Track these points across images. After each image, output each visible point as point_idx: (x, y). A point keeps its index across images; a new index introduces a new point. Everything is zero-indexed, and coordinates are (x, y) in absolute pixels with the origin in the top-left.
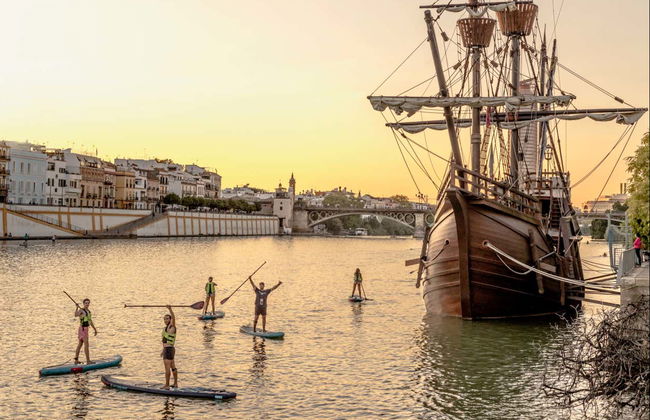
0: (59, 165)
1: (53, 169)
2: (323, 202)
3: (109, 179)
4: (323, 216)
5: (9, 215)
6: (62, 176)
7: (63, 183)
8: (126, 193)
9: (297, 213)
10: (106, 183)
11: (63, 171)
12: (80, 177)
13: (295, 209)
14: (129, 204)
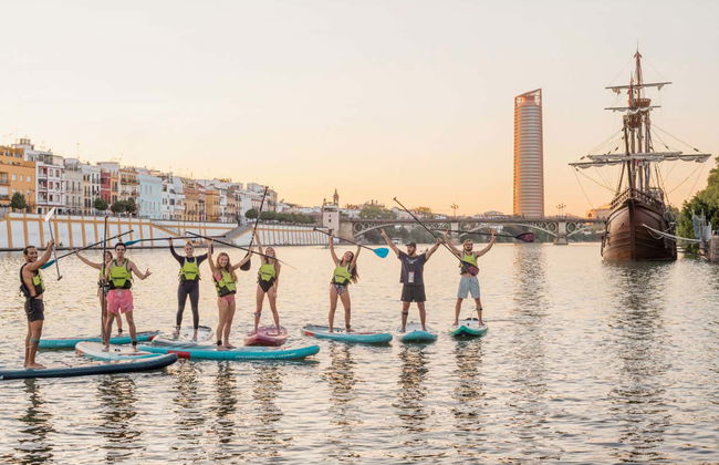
0: (170, 187)
1: (165, 190)
2: (360, 215)
3: (202, 197)
4: (367, 227)
5: (154, 229)
6: (172, 196)
7: (172, 202)
8: (215, 209)
9: (343, 225)
10: (200, 201)
11: (172, 191)
12: (184, 197)
13: (341, 221)
14: (216, 219)
